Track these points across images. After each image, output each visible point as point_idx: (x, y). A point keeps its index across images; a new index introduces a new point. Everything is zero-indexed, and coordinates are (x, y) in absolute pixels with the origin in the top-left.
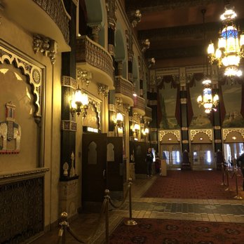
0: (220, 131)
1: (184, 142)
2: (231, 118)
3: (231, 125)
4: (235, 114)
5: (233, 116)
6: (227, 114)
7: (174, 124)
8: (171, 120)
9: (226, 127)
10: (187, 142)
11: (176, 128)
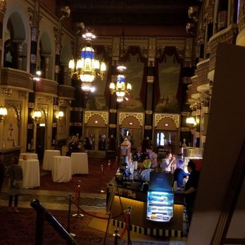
0: (152, 116)
1: (111, 126)
2: (165, 102)
3: (165, 111)
4: (170, 98)
5: (167, 100)
6: (161, 98)
7: (102, 105)
8: (100, 100)
9: (158, 112)
10: (114, 126)
11: (103, 109)
